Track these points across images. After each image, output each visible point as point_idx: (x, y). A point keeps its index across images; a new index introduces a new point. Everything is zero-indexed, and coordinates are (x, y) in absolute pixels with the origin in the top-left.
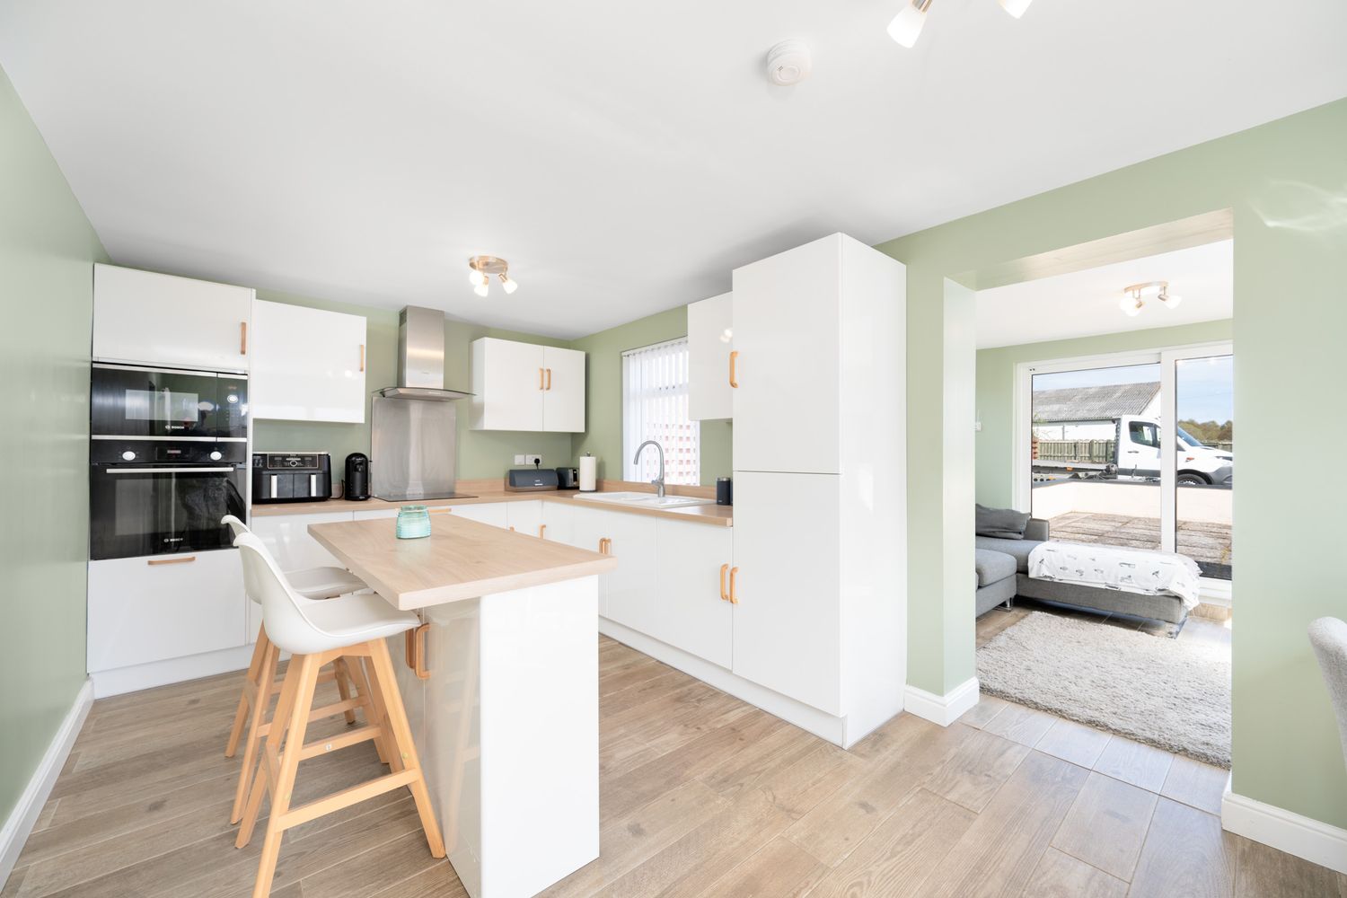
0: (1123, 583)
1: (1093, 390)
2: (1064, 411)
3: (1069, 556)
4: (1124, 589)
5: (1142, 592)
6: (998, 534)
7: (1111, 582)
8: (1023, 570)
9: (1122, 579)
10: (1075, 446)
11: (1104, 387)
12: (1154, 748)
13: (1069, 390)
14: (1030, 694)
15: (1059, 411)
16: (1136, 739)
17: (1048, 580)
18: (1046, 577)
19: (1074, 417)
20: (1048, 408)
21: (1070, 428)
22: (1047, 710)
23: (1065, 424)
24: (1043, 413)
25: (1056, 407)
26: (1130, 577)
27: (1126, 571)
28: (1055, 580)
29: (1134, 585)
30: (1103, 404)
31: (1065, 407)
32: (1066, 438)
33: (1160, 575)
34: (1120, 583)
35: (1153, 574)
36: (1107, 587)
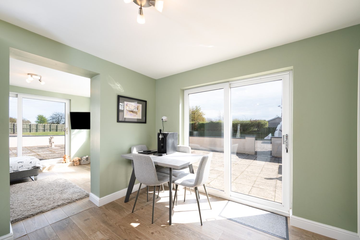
0: (20, 169)
4: (20, 170)
5: (27, 169)
7: (15, 170)
9: (20, 167)
12: (71, 204)
14: (27, 214)
16: (66, 205)
22: (37, 214)
26: (22, 166)
27: (21, 164)
29: (24, 168)
33: (32, 163)
34: (19, 169)
35: (30, 163)
36: (14, 172)
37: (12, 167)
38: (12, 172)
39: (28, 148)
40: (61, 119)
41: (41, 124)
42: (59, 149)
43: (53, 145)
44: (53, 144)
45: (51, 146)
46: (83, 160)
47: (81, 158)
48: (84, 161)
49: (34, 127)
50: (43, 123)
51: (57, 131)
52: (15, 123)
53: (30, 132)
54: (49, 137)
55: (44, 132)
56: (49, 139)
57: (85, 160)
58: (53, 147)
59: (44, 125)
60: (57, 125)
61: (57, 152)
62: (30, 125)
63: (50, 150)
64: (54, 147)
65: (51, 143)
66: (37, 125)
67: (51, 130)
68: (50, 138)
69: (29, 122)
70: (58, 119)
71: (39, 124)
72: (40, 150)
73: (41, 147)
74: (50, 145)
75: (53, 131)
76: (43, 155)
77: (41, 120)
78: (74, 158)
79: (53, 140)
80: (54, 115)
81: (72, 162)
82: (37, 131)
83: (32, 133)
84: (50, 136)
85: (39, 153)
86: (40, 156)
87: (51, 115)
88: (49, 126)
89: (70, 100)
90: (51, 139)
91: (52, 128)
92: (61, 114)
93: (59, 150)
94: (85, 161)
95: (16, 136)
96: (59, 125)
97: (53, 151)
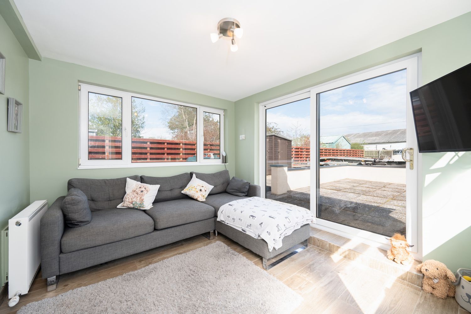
1: (390, 131)
2: (377, 139)
3: (234, 209)
4: (247, 233)
7: (243, 228)
9: (247, 226)
10: (378, 152)
11: (394, 130)
13: (380, 132)
15: (376, 139)
17: (224, 223)
18: (222, 221)
20: (371, 138)
23: (377, 144)
24: (369, 140)
25: (374, 138)
26: (251, 225)
31: (378, 138)
33: (263, 225)
34: (247, 229)
35: (260, 224)
36: (242, 231)
37: (241, 220)
38: (240, 230)
46: (466, 291)
48: (468, 296)
81: (416, 273)
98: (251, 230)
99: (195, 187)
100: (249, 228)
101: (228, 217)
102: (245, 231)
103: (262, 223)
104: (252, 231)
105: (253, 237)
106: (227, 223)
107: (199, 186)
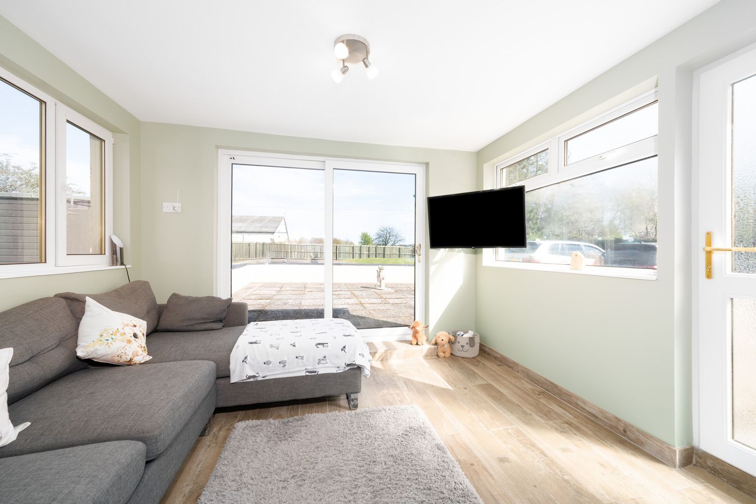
0: (320, 365)
3: (271, 346)
4: (321, 372)
6: (198, 327)
7: (310, 368)
8: (222, 374)
9: (319, 361)
10: (249, 245)
15: (241, 227)
17: (252, 380)
18: (250, 377)
19: (249, 230)
21: (246, 235)
23: (244, 234)
26: (325, 357)
27: (321, 351)
28: (259, 379)
29: (329, 365)
30: (260, 225)
31: (244, 225)
32: (244, 241)
33: (347, 350)
34: (318, 366)
35: (342, 350)
36: (308, 374)
37: (302, 358)
38: (304, 374)
39: (348, 286)
40: (390, 236)
41: (365, 246)
42: (393, 293)
43: (383, 283)
44: (382, 280)
45: (380, 286)
46: (461, 344)
47: (454, 336)
48: (463, 346)
49: (357, 251)
50: (367, 244)
51: (384, 257)
52: (338, 245)
53: (353, 258)
54: (377, 268)
55: (368, 259)
56: (377, 271)
57: (464, 344)
58: (383, 287)
59: (369, 248)
60: (384, 246)
61: (391, 301)
62: (353, 247)
63: (378, 294)
64: (385, 288)
65: (380, 280)
66: (360, 247)
67: (377, 255)
68: (379, 270)
69: (352, 243)
70: (385, 237)
71: (363, 246)
72: (364, 293)
73: (365, 286)
74: (379, 284)
75: (379, 257)
76: (368, 305)
77: (366, 240)
78: (438, 334)
79: (382, 274)
80: (380, 232)
81: (433, 347)
82: (360, 257)
83: (355, 259)
84: (378, 265)
85: (363, 301)
86: (365, 308)
87: (377, 231)
88: (374, 249)
89: (427, 164)
90: (380, 272)
91: (378, 253)
92: (389, 229)
93: (394, 296)
94: (467, 347)
95: (323, 264)
96: (386, 246)
97: (384, 297)
98: (326, 365)
99: (121, 331)
100: (323, 364)
101: (266, 365)
102: (315, 372)
103: (344, 347)
104: (331, 365)
105: (336, 372)
106: (264, 377)
107: (127, 325)
